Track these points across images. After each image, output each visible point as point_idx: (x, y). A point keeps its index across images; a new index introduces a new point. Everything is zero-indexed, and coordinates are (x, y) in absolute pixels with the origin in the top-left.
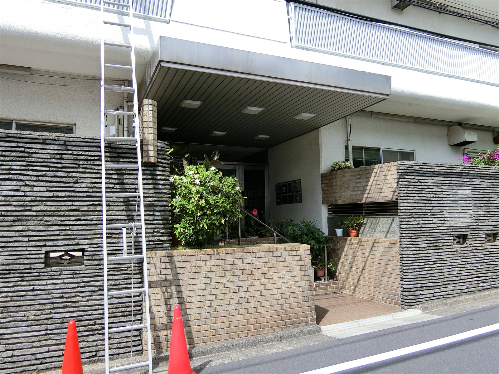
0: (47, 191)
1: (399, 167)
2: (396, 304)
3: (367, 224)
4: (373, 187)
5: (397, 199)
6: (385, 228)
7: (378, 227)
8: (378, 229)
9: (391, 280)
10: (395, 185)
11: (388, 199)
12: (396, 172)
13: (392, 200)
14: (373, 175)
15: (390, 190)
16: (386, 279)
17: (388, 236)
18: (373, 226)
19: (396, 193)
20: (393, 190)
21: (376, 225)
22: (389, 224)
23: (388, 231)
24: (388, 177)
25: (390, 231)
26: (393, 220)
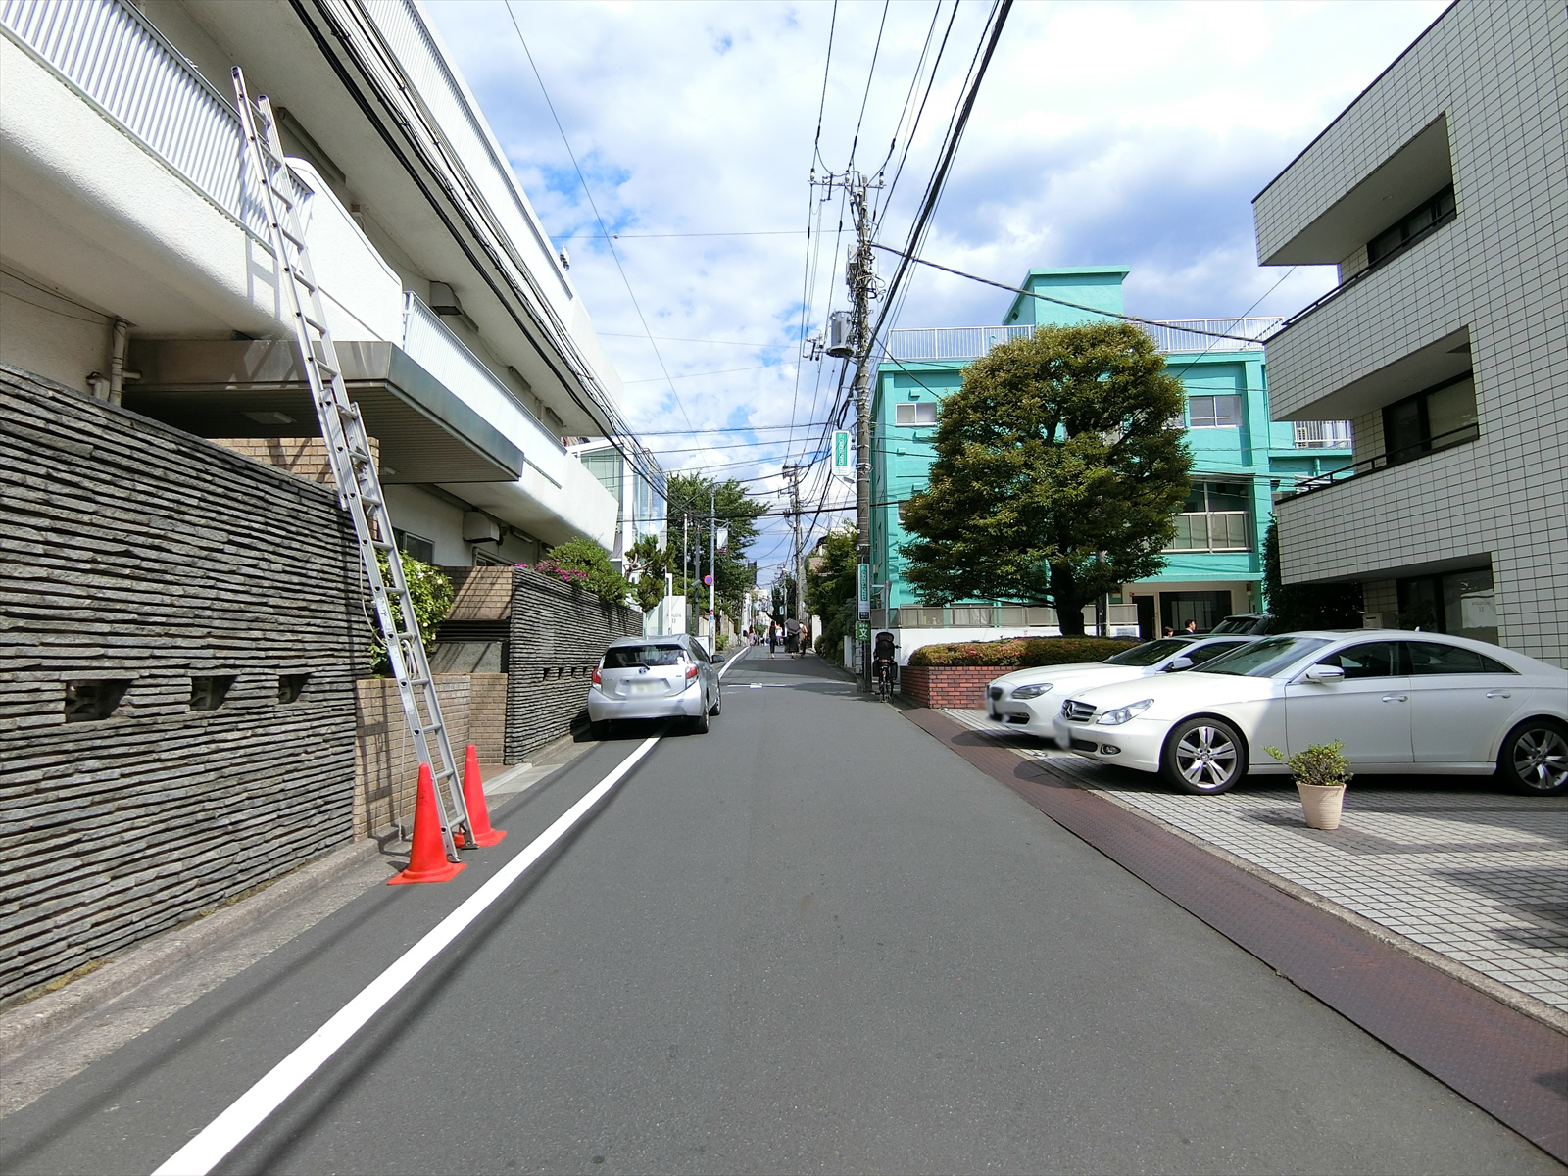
0: (284, 572)
1: (514, 575)
2: (494, 762)
3: (439, 652)
4: (466, 598)
5: (509, 618)
6: (474, 659)
7: (460, 657)
8: (460, 659)
9: (490, 730)
10: (507, 599)
11: (494, 617)
12: (510, 581)
13: (499, 618)
14: (469, 581)
15: (499, 605)
16: (482, 730)
17: (477, 670)
18: (449, 655)
19: (508, 610)
20: (504, 605)
21: (457, 654)
22: (481, 653)
23: (478, 663)
24: (497, 587)
25: (482, 662)
26: (488, 647)
